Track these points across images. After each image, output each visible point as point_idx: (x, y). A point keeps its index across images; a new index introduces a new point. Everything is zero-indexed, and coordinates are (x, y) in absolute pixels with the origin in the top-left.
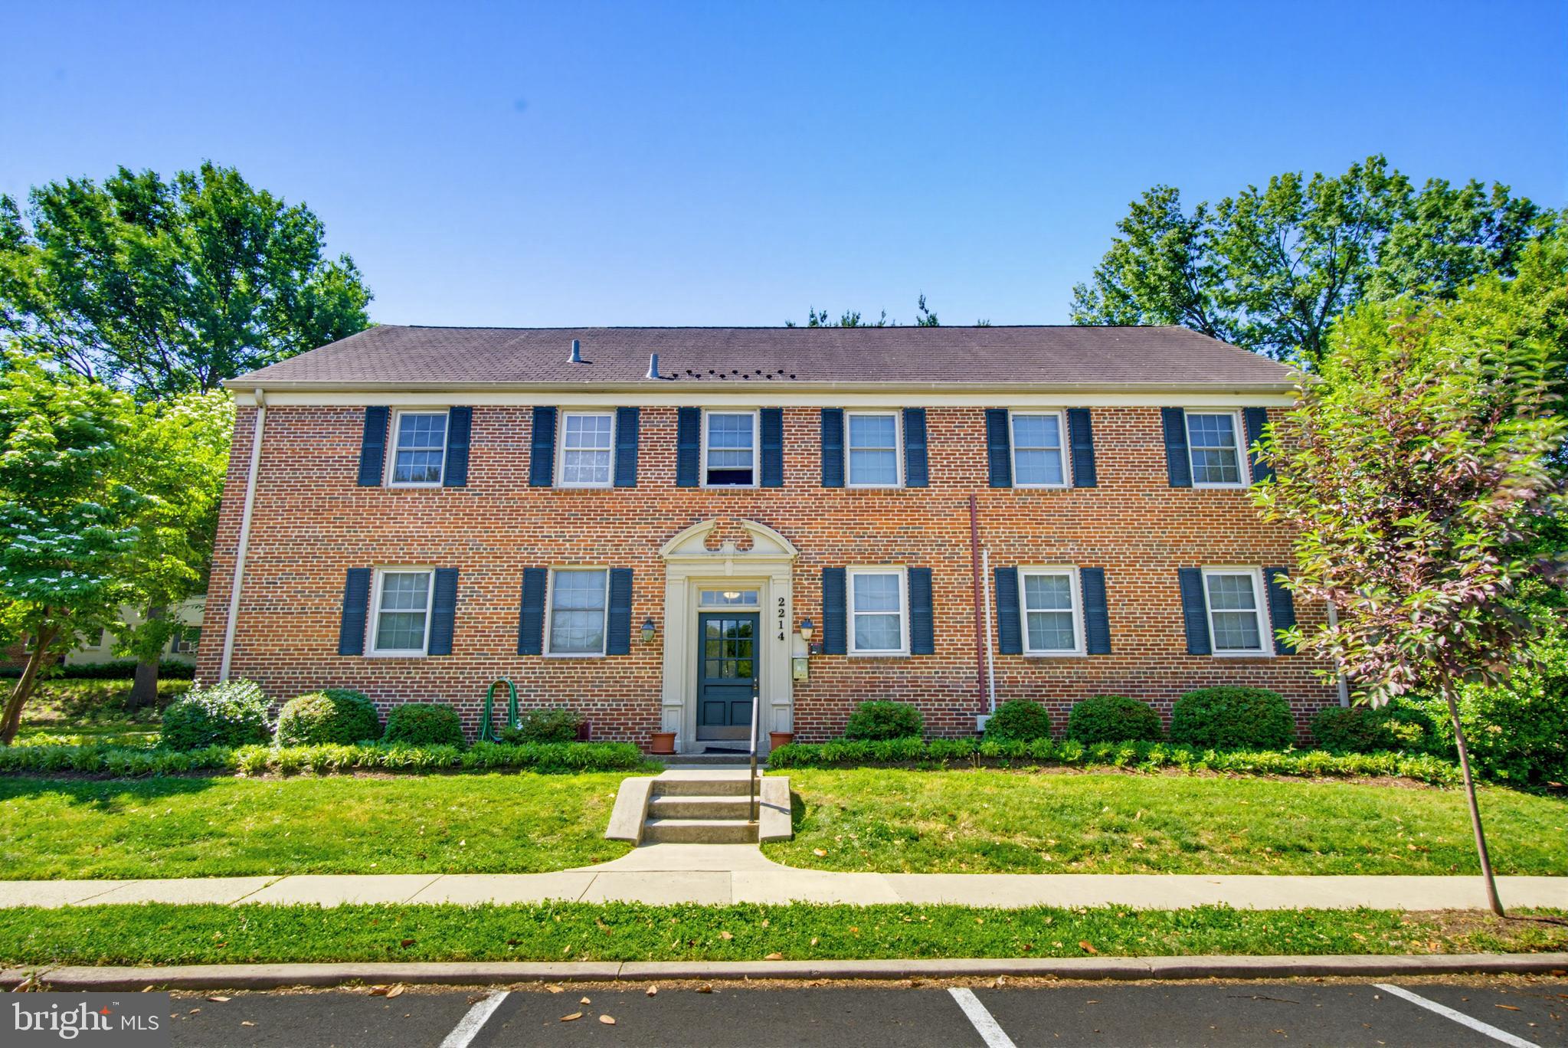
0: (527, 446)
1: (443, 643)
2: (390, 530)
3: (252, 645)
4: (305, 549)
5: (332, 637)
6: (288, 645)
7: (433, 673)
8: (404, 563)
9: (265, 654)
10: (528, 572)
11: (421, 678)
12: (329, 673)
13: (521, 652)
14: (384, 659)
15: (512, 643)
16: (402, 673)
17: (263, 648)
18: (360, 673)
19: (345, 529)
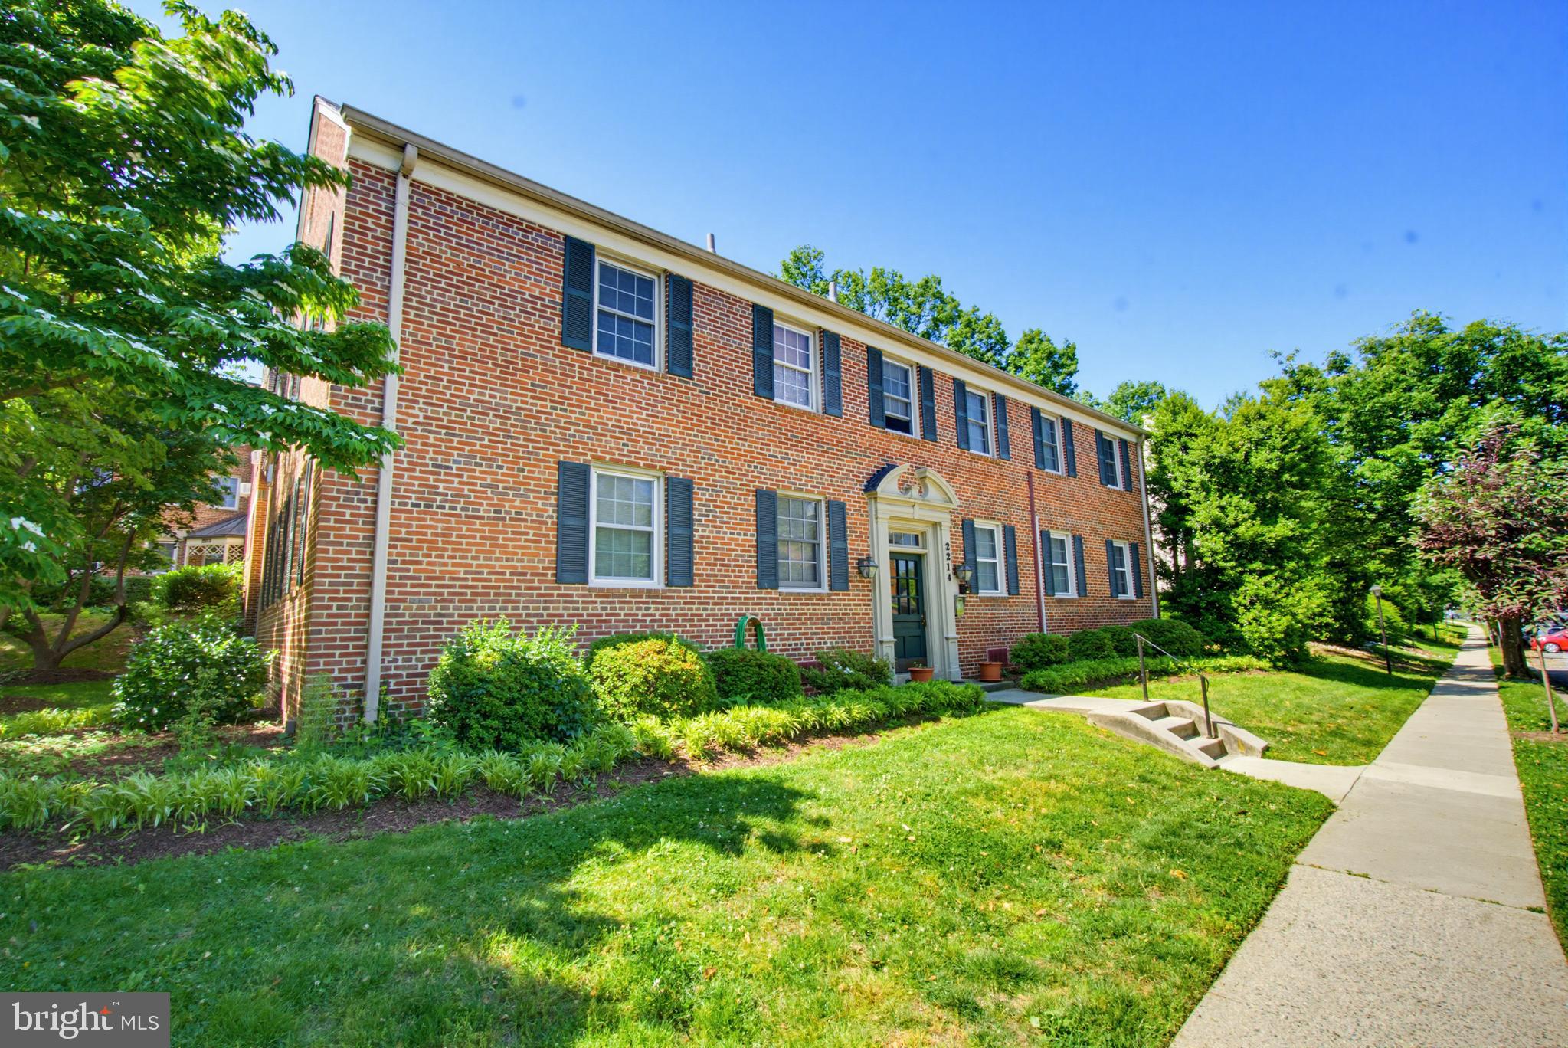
0: (748, 347)
1: (681, 570)
2: (608, 416)
3: (420, 563)
4: (492, 423)
5: (545, 557)
6: (479, 566)
7: (675, 609)
8: (629, 463)
9: (443, 579)
10: (759, 493)
11: (644, 615)
12: (545, 609)
13: (760, 585)
14: (618, 590)
15: (749, 574)
16: (639, 609)
17: (437, 569)
18: (587, 609)
19: (549, 404)
